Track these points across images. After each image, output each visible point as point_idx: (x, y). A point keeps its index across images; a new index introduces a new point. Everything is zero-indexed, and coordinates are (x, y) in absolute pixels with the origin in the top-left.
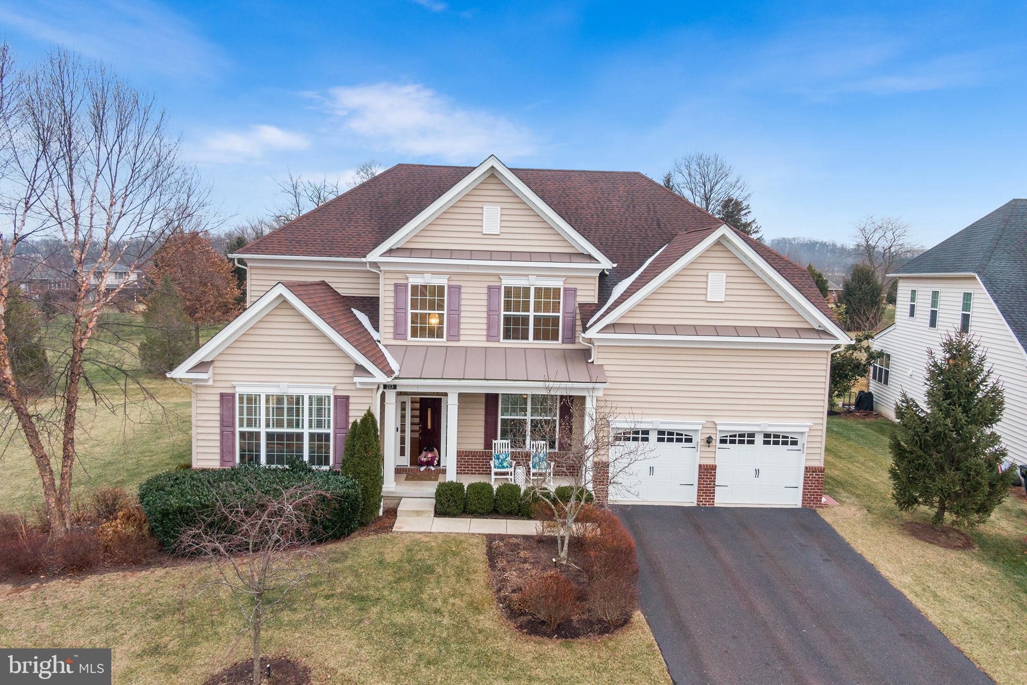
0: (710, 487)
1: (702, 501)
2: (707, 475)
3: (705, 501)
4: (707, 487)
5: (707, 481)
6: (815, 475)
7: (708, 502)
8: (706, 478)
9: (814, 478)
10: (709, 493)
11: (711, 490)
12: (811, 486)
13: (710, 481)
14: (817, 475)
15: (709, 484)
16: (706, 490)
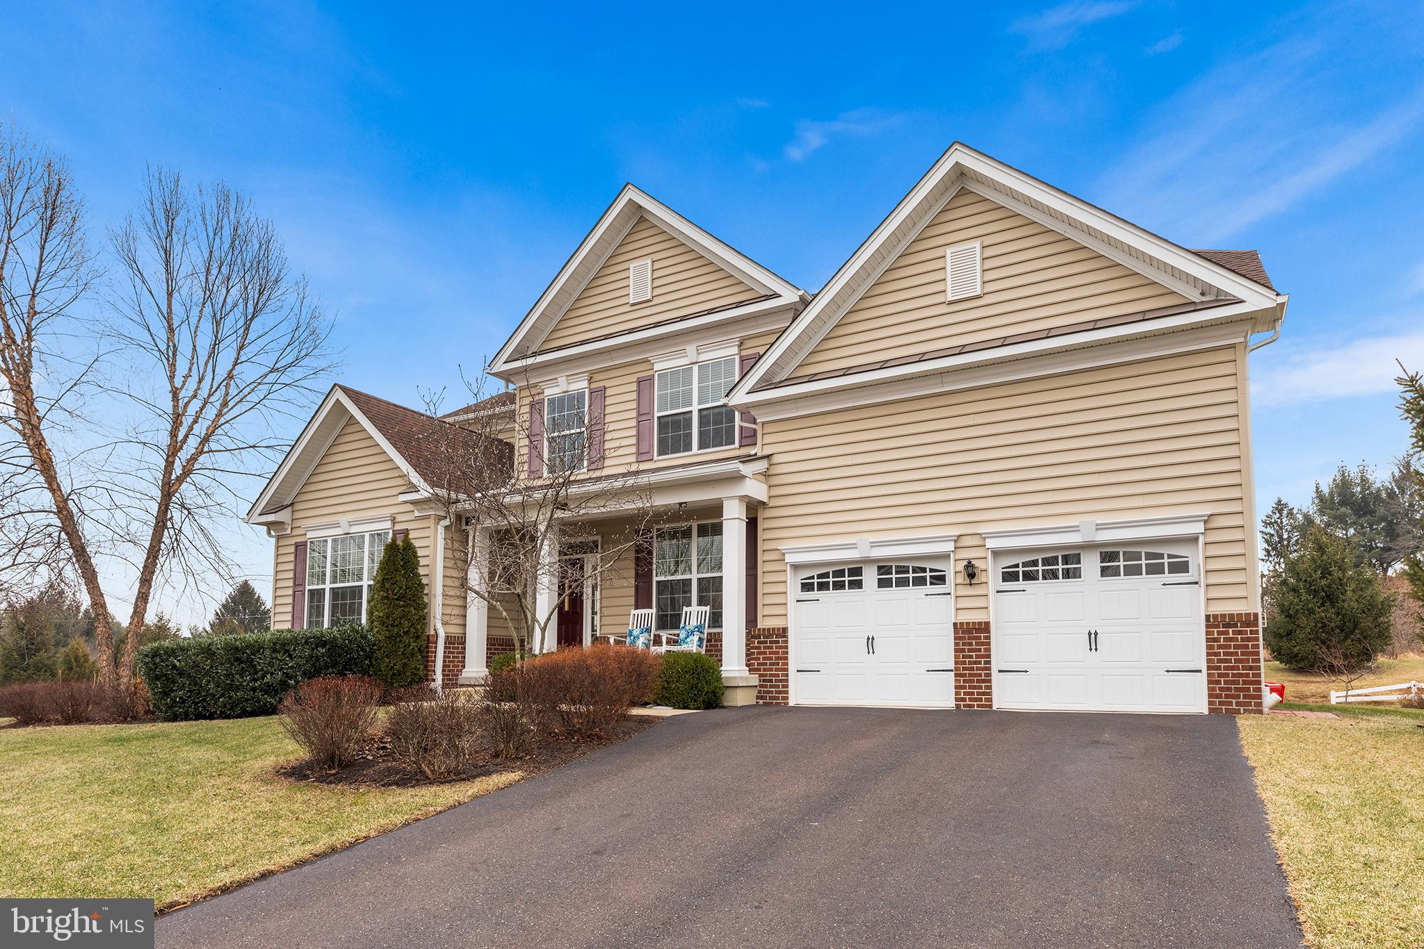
0: (978, 669)
1: (964, 700)
2: (971, 644)
3: (971, 700)
4: (972, 669)
5: (971, 657)
6: (1234, 632)
7: (976, 700)
8: (970, 650)
9: (1231, 639)
10: (978, 681)
11: (980, 675)
12: (1226, 661)
13: (977, 656)
14: (1240, 633)
15: (975, 663)
16: (971, 675)
